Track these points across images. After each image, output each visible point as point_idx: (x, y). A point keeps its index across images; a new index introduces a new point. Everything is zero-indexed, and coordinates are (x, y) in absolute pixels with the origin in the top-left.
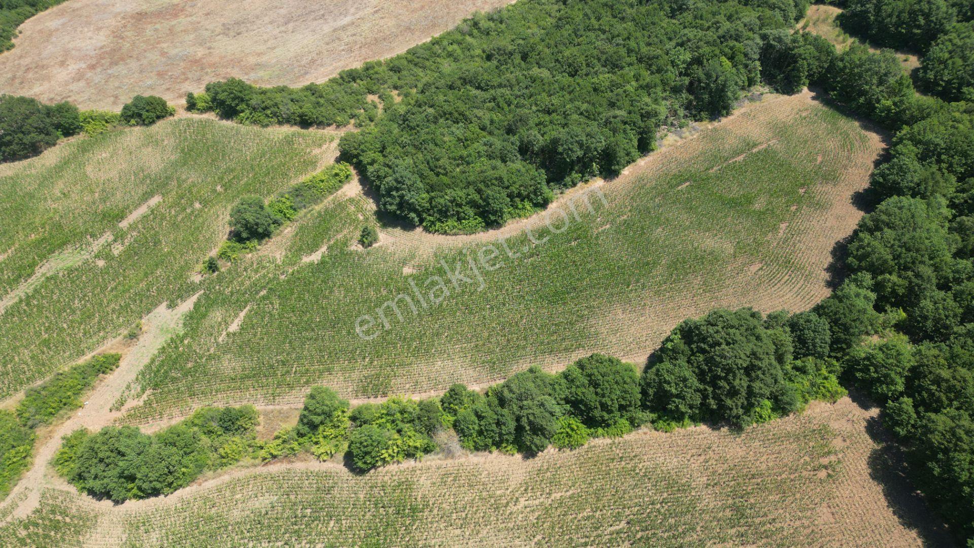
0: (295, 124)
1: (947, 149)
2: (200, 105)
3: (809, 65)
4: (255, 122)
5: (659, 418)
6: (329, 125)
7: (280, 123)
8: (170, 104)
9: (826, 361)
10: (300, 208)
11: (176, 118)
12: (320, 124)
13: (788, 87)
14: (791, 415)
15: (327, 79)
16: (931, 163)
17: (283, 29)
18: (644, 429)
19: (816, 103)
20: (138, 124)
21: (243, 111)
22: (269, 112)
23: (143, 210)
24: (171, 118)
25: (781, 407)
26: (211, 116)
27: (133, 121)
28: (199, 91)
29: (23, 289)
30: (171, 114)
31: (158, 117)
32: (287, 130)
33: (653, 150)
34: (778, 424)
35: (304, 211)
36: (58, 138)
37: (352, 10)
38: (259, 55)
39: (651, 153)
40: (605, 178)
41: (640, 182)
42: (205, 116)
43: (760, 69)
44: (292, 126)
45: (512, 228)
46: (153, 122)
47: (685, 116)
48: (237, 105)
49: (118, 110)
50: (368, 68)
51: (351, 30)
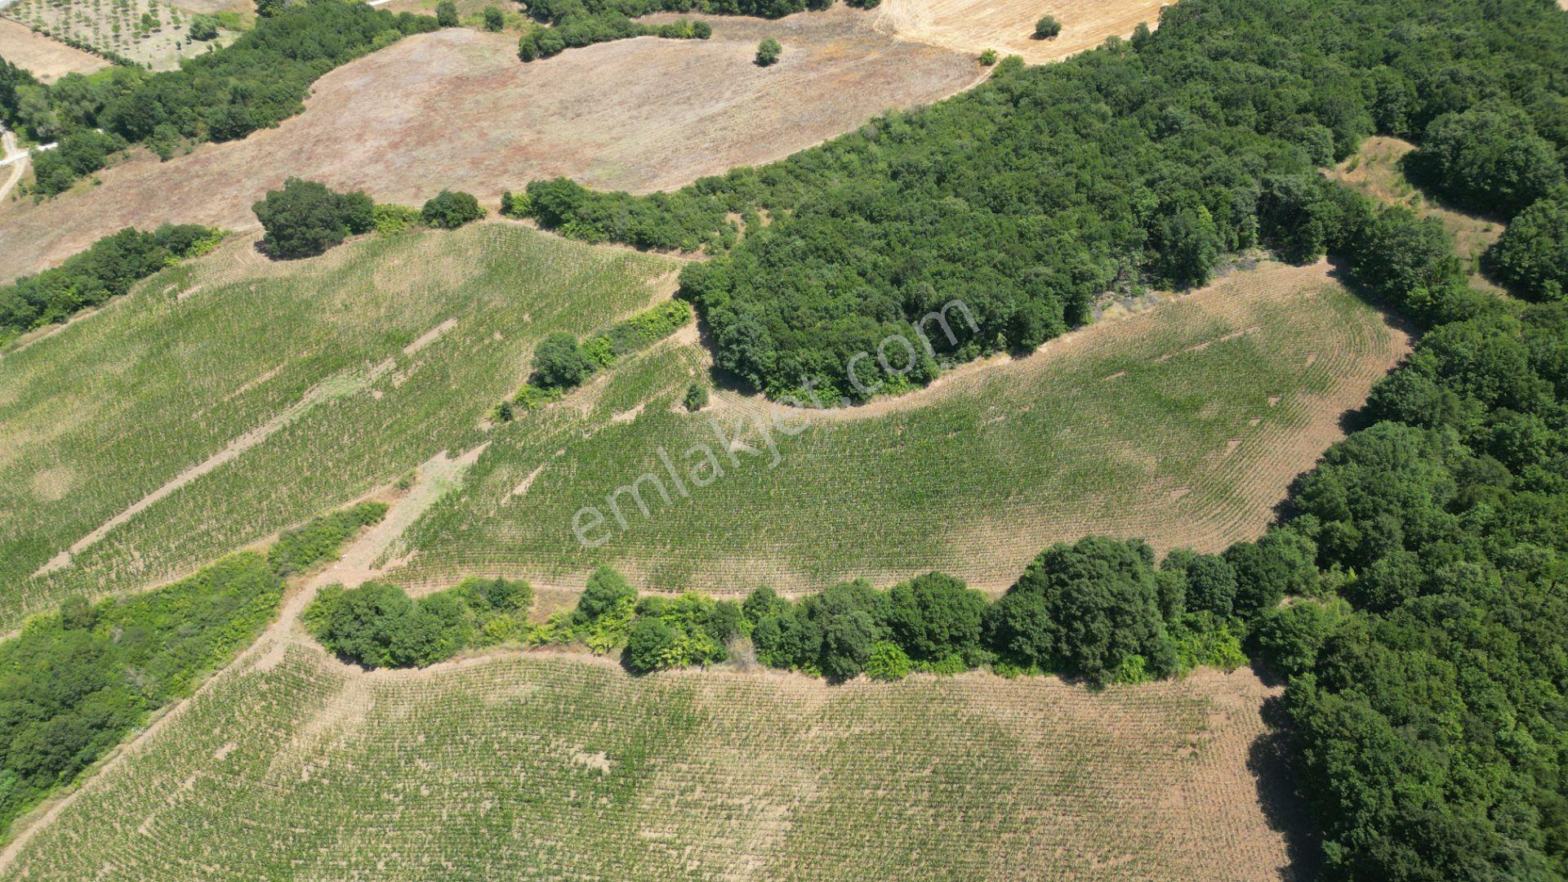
0: (631, 243)
1: (1477, 366)
2: (518, 208)
3: (1326, 227)
4: (581, 236)
5: (1001, 660)
6: (673, 249)
7: (612, 241)
8: (482, 203)
9: (1228, 619)
10: (620, 353)
11: (486, 222)
12: (662, 247)
13: (1296, 254)
14: (1170, 681)
15: (679, 187)
16: (1455, 381)
17: (635, 113)
18: (981, 670)
19: (1333, 280)
20: (440, 226)
21: (568, 221)
22: (600, 225)
23: (433, 335)
24: (481, 222)
25: (1157, 668)
26: (529, 224)
27: (435, 222)
28: (518, 191)
29: (288, 416)
30: (482, 217)
31: (466, 220)
32: (620, 250)
33: (1086, 323)
34: (1150, 687)
35: (625, 356)
36: (345, 235)
37: (728, 94)
38: (600, 146)
39: (1083, 328)
40: (1013, 355)
41: (1058, 366)
42: (522, 223)
43: (1257, 226)
44: (626, 246)
45: (877, 407)
46: (459, 225)
47: (1140, 282)
48: (562, 213)
49: (419, 206)
50: (734, 177)
51: (722, 122)
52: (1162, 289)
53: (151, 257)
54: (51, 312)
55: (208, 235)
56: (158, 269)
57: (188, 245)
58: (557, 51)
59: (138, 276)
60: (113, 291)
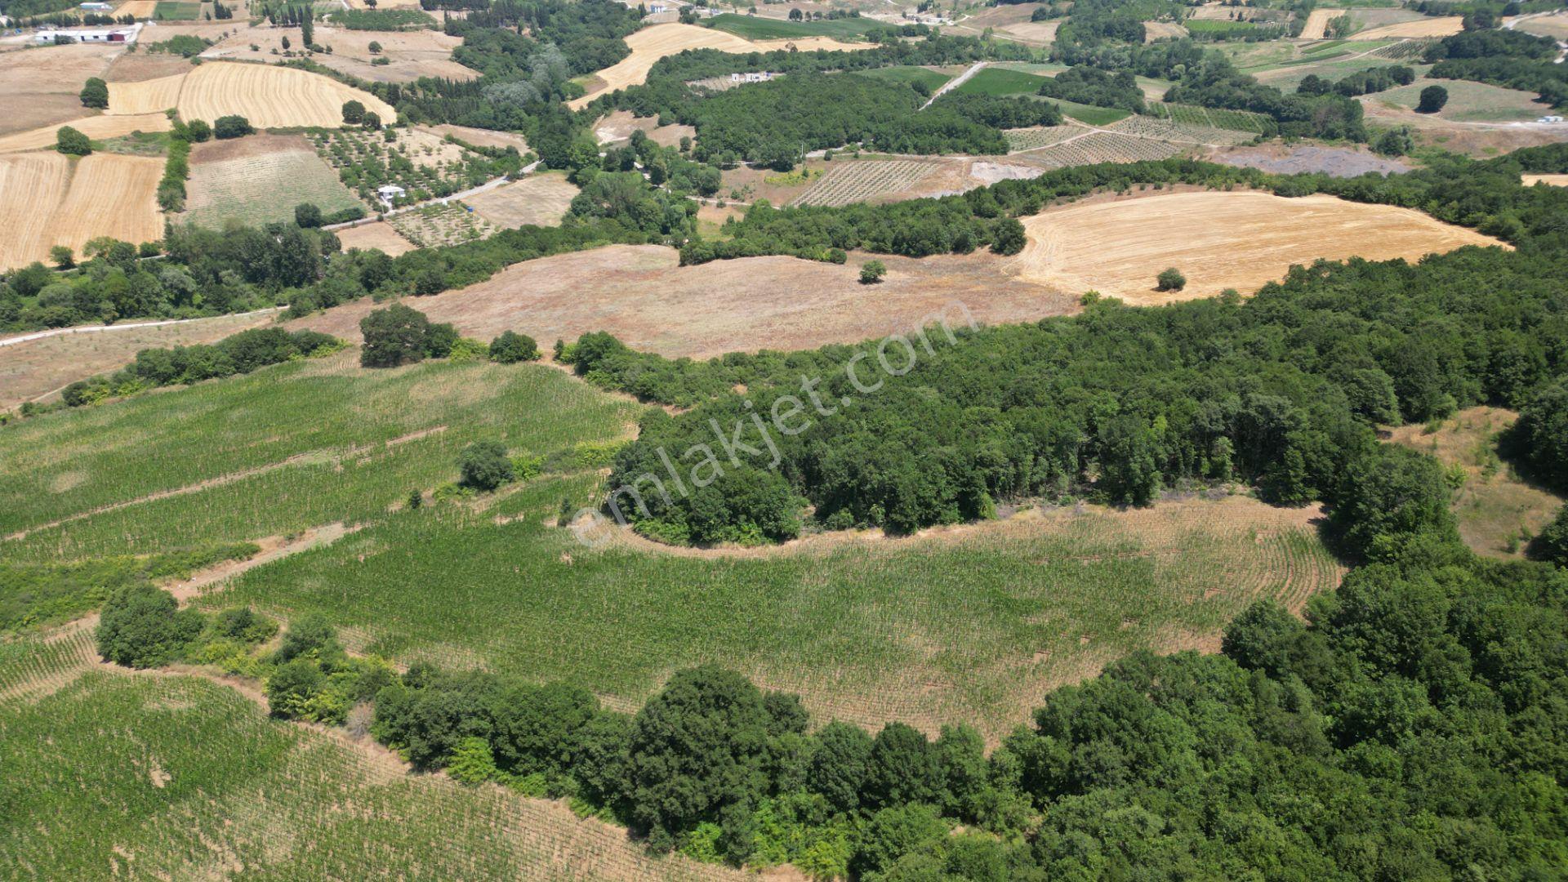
0: (637, 395)
2: (565, 355)
4: (600, 384)
6: (668, 404)
7: (623, 390)
8: (539, 348)
10: (545, 471)
11: (541, 363)
12: (660, 401)
13: (1275, 494)
14: (744, 869)
15: (709, 358)
17: (725, 305)
18: (563, 803)
20: (496, 360)
21: (594, 369)
22: (617, 375)
23: (422, 435)
24: (531, 362)
26: (569, 370)
27: (495, 357)
28: (572, 342)
30: (535, 359)
31: (520, 359)
32: (626, 398)
33: (983, 518)
35: (549, 475)
36: (424, 357)
37: (815, 300)
39: (980, 522)
40: (888, 533)
42: (563, 368)
43: (1232, 451)
44: (631, 396)
46: (512, 361)
47: (1073, 492)
48: (593, 362)
49: (487, 342)
50: (762, 355)
51: (791, 319)
52: (1096, 502)
53: (279, 350)
54: (186, 375)
55: (333, 344)
56: (281, 361)
57: (315, 347)
58: (709, 260)
59: (264, 363)
60: (238, 369)
